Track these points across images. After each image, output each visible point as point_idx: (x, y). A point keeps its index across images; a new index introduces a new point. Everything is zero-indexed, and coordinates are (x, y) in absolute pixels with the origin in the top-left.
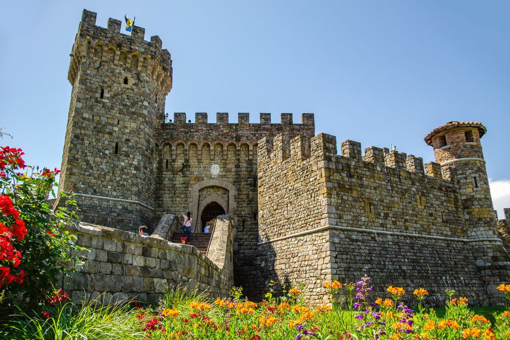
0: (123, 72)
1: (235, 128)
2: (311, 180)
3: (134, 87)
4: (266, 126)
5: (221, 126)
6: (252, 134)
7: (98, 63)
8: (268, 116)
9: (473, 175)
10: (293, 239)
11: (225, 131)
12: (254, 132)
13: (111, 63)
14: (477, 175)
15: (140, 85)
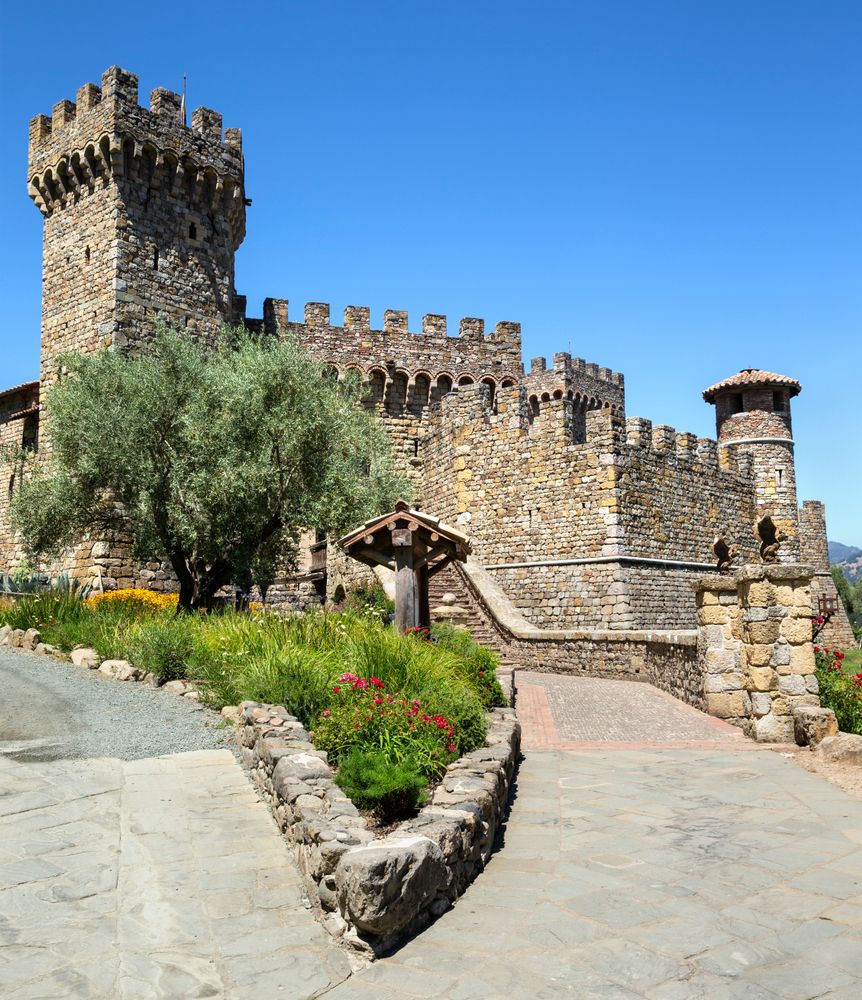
0: (187, 211)
1: (382, 339)
2: (585, 479)
3: (207, 245)
4: (439, 341)
5: (357, 335)
6: (414, 354)
7: (145, 189)
8: (442, 321)
9: (777, 467)
10: (544, 569)
11: (365, 345)
12: (416, 351)
13: (166, 191)
14: (783, 467)
15: (215, 241)
